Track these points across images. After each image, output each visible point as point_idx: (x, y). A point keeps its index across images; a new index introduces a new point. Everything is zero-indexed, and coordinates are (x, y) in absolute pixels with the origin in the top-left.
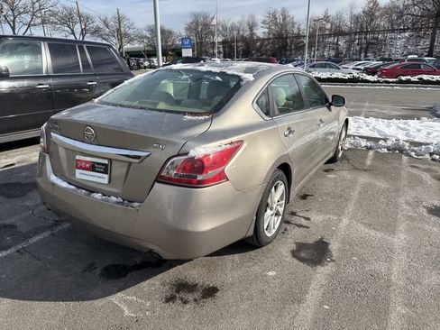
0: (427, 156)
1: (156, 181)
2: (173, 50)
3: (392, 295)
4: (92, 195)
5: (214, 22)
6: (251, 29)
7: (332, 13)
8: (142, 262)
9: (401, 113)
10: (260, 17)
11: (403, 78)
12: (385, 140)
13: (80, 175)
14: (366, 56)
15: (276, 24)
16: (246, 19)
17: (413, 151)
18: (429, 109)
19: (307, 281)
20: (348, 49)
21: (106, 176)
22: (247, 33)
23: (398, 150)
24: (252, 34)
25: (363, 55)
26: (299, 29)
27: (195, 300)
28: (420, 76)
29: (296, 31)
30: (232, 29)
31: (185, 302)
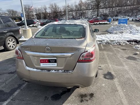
0: (116, 44)
1: (77, 62)
2: (18, 18)
3: (136, 83)
4: (50, 71)
5: (33, 8)
6: (45, 10)
7: (70, 5)
8: (63, 92)
9: (100, 33)
10: (48, 6)
11: (95, 23)
12: (104, 41)
13: (42, 65)
14: (81, 17)
15: (53, 8)
16: (43, 7)
17: (112, 43)
18: (106, 31)
19: (114, 84)
20: (76, 15)
21: (56, 64)
22: (44, 11)
23: (108, 43)
24: (46, 12)
25: (80, 17)
26: (61, 9)
27: (90, 99)
28: (99, 22)
29: (60, 10)
30: (39, 10)
31: (87, 101)
